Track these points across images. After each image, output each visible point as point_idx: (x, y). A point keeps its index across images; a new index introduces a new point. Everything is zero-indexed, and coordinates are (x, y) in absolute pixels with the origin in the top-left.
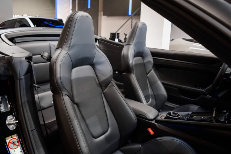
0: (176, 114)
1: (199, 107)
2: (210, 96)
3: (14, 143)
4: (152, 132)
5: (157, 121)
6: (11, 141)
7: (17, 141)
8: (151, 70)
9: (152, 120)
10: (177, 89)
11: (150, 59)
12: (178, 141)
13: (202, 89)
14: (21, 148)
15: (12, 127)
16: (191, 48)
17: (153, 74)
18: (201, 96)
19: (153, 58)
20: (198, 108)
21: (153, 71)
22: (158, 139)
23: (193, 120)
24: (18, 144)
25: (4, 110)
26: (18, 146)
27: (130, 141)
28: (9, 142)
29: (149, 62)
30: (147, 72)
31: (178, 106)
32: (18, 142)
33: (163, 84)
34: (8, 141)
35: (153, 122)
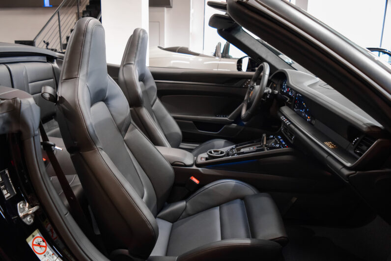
0: (218, 152)
1: (225, 140)
2: (236, 125)
3: (39, 245)
4: (197, 181)
5: (198, 165)
6: (34, 243)
7: (41, 239)
8: (155, 100)
9: (192, 166)
10: (192, 122)
11: (152, 83)
12: (232, 183)
13: (223, 117)
14: (51, 250)
15: (29, 220)
16: (172, 62)
17: (158, 105)
18: (225, 126)
19: (156, 82)
20: (225, 142)
21: (158, 101)
22: (207, 186)
23: (243, 153)
24: (44, 244)
25: (9, 195)
26: (46, 247)
27: (166, 203)
28: (33, 245)
29: (152, 88)
30: (152, 103)
31: (198, 145)
32: (43, 241)
33: (175, 118)
34: (30, 244)
35: (194, 167)
